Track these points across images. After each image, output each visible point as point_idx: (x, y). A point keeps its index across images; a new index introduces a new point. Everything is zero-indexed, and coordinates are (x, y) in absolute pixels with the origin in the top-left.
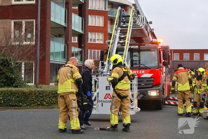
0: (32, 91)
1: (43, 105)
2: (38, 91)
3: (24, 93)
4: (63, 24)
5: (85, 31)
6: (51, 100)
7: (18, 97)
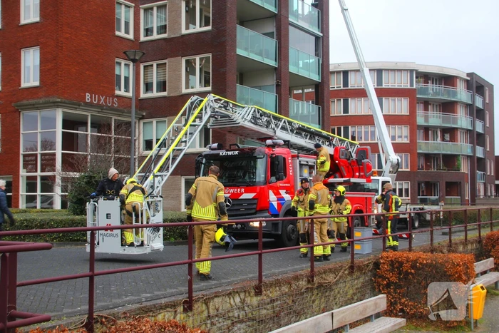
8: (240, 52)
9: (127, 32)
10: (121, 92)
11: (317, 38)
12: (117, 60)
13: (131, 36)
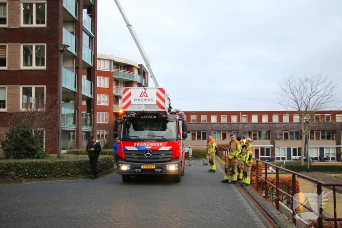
0: (57, 163)
1: (67, 176)
2: (63, 162)
3: (49, 165)
4: (73, 89)
5: (94, 96)
6: (75, 170)
7: (43, 169)
11: (90, 37)
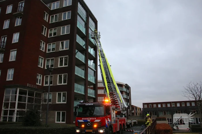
4: (83, 93)
5: (96, 97)
8: (76, 73)
9: (41, 66)
10: (38, 84)
11: (94, 72)
12: (38, 74)
13: (42, 67)
